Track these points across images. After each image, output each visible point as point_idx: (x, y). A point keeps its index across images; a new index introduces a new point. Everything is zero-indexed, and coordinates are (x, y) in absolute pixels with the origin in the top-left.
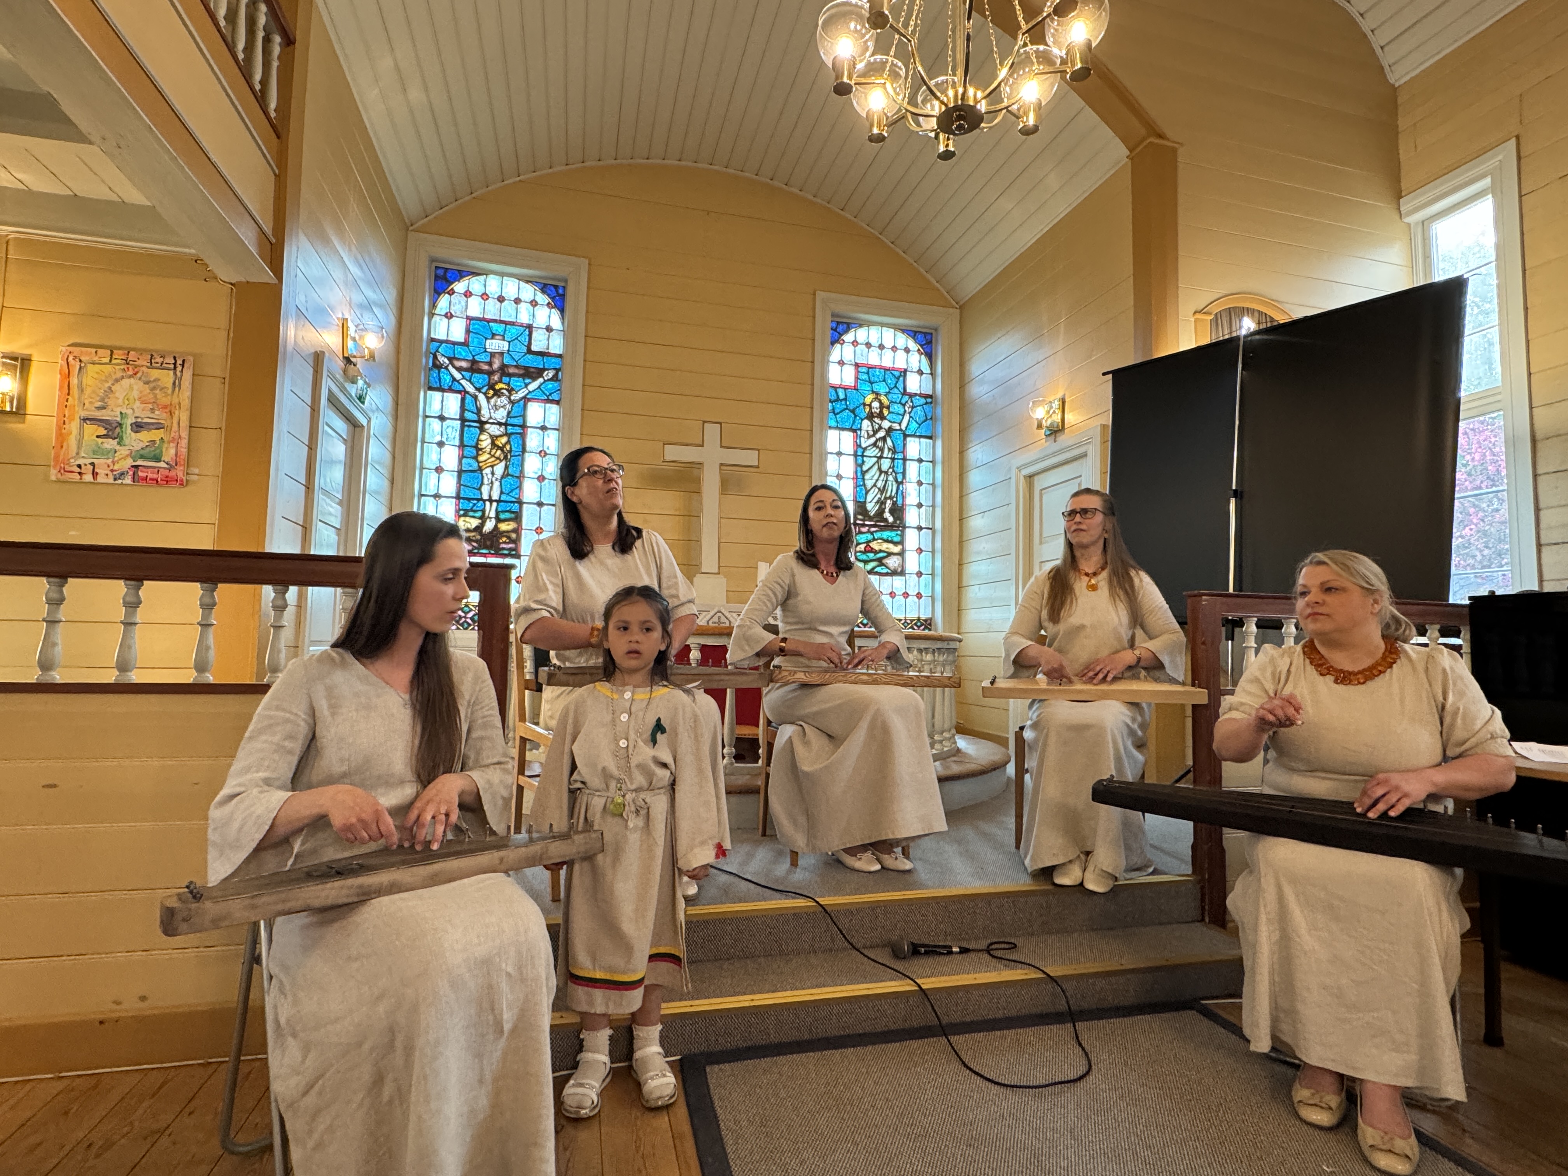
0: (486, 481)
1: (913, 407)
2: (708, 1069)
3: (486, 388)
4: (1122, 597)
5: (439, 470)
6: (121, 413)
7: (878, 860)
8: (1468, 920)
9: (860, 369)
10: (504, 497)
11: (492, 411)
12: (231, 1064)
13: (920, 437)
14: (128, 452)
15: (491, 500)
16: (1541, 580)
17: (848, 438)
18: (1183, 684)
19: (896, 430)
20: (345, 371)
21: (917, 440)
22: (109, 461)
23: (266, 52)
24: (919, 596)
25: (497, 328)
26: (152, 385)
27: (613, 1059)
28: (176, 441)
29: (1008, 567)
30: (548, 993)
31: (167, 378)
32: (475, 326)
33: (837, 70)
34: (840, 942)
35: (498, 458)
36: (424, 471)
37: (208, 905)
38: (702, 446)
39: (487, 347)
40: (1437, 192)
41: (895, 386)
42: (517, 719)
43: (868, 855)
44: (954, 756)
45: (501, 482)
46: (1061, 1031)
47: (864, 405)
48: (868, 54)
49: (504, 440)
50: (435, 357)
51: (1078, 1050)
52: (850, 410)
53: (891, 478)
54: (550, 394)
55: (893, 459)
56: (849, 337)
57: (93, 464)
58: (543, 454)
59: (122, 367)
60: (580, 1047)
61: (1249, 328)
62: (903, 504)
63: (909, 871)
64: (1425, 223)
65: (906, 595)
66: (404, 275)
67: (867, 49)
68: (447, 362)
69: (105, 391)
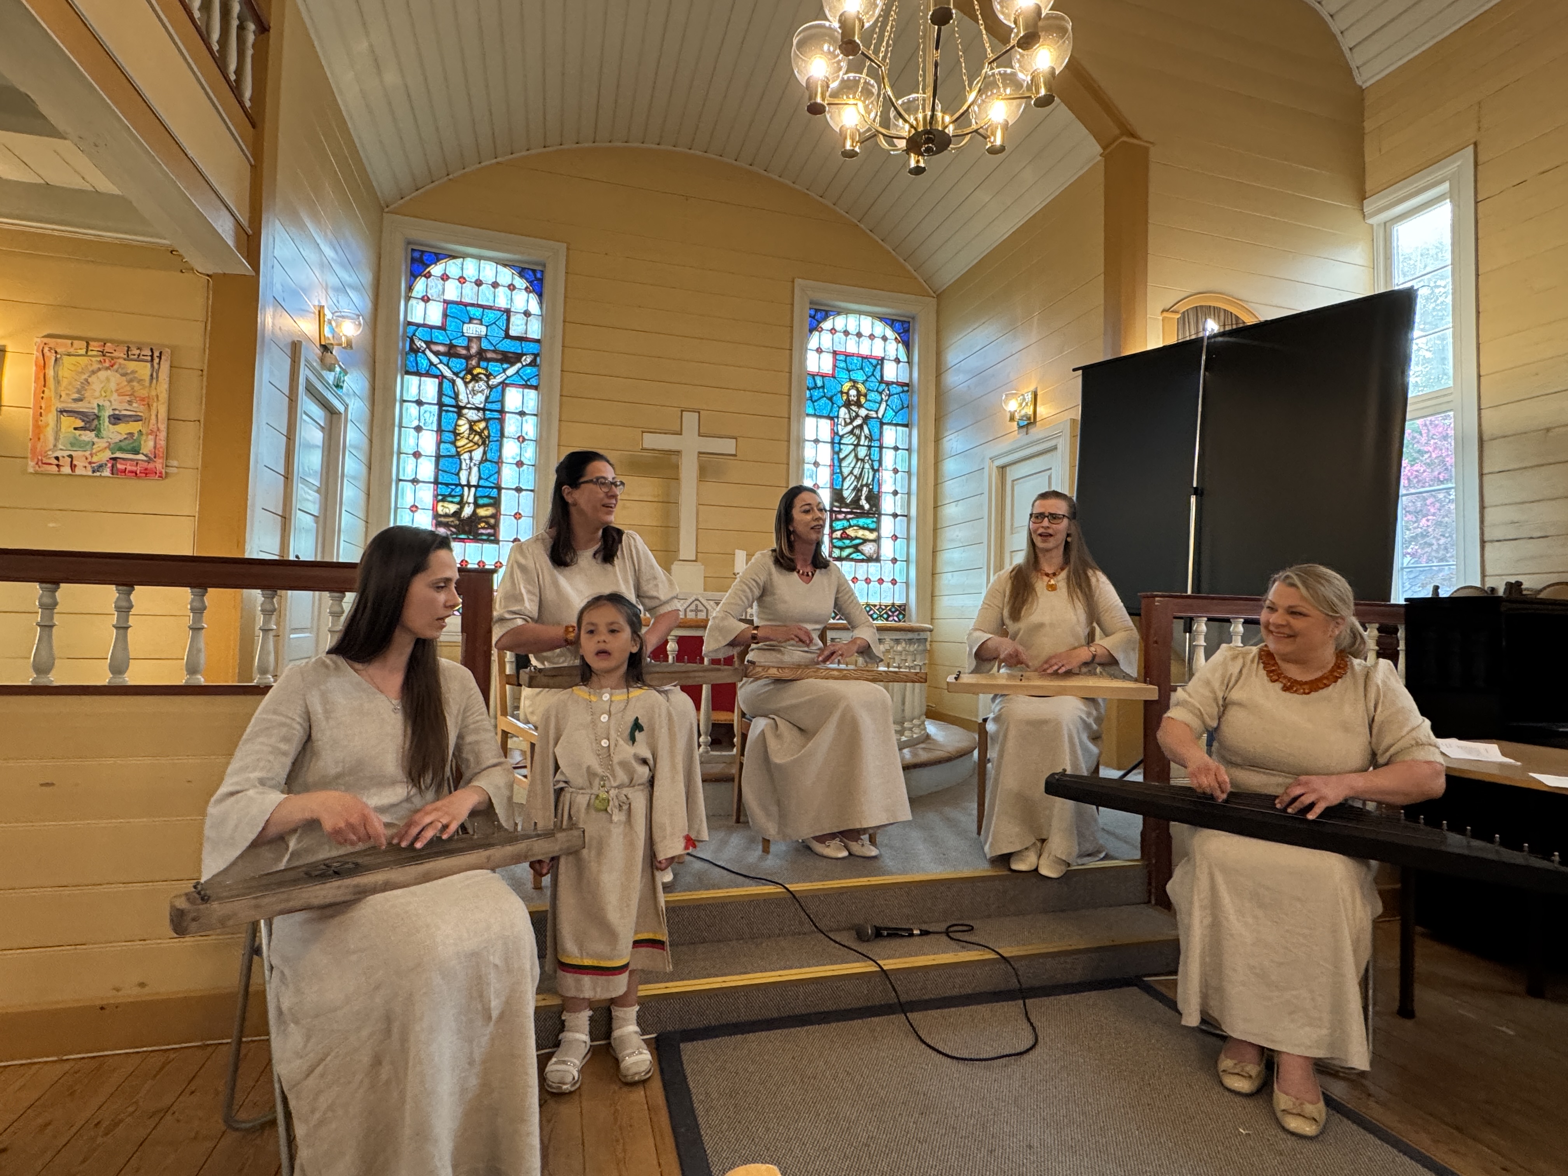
0: (464, 466)
1: (890, 395)
2: (682, 1045)
3: (464, 373)
4: (1081, 598)
5: (417, 455)
6: (99, 405)
7: (846, 847)
8: (1380, 904)
9: (838, 357)
10: (482, 483)
11: (470, 396)
12: (234, 1045)
13: (897, 425)
14: (106, 445)
15: (469, 486)
16: (1483, 575)
17: (825, 424)
18: (1136, 680)
19: (873, 418)
20: (322, 360)
21: (893, 428)
22: (87, 454)
23: (241, 40)
24: (894, 582)
25: (475, 312)
26: (129, 377)
27: (593, 1037)
28: (155, 433)
29: (980, 555)
30: (533, 980)
31: (143, 370)
32: (452, 310)
33: (810, 87)
34: (808, 927)
35: (476, 444)
36: (402, 456)
37: (215, 905)
38: (681, 434)
39: (465, 331)
40: (1401, 194)
41: (873, 374)
42: (499, 713)
43: (837, 842)
44: (923, 742)
45: (479, 468)
46: (1013, 1008)
47: (842, 392)
48: (841, 73)
49: (482, 425)
50: (412, 341)
51: (1026, 1025)
52: (827, 398)
53: (867, 466)
54: (529, 380)
55: (869, 447)
56: (827, 325)
57: (71, 456)
58: (521, 439)
59: (98, 359)
60: (562, 1026)
61: (1213, 330)
62: (879, 492)
63: (875, 857)
64: (1388, 224)
65: (881, 581)
66: (379, 258)
67: (840, 69)
68: (424, 346)
69: (82, 383)
